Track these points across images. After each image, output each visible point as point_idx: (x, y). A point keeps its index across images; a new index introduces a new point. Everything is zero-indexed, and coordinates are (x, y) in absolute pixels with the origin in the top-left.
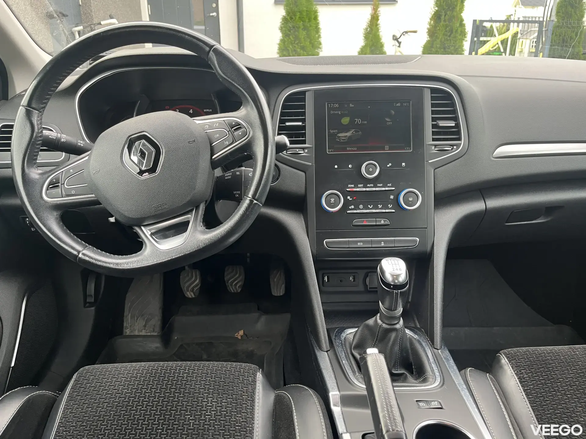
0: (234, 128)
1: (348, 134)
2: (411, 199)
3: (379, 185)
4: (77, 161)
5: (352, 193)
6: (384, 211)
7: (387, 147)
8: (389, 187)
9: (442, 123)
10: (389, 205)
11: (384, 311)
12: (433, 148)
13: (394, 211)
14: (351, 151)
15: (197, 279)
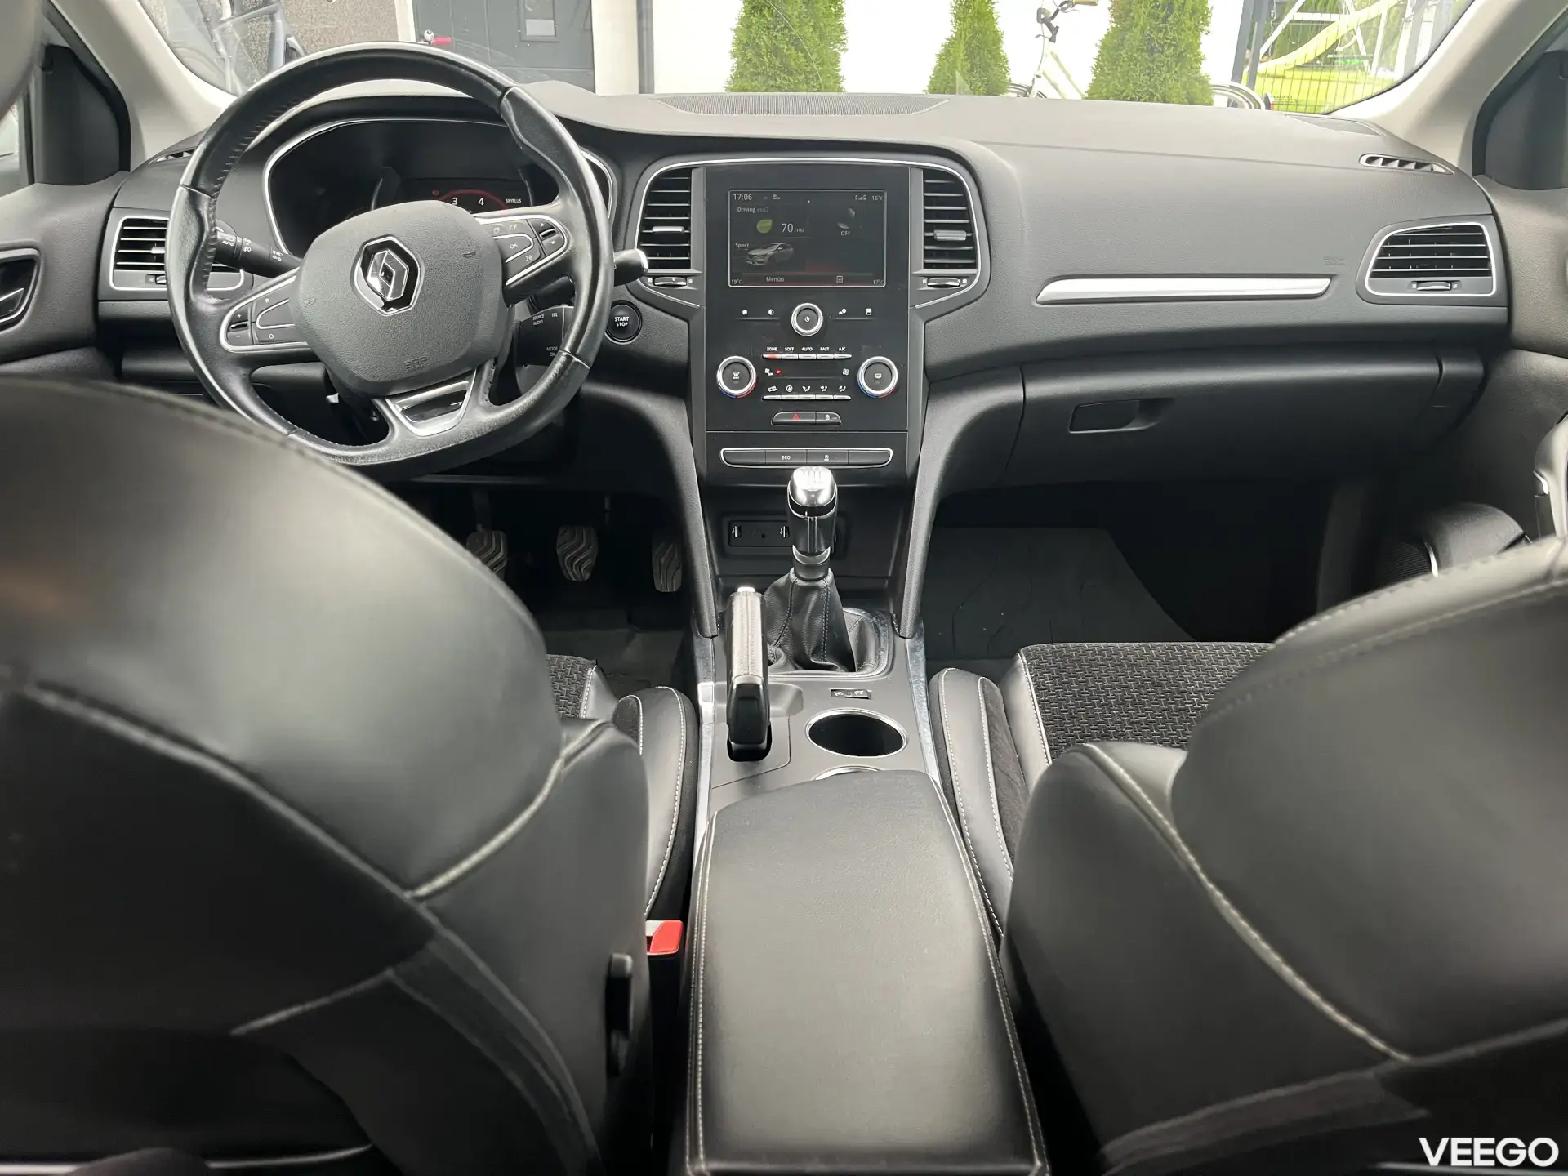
0: (543, 233)
1: (769, 252)
2: (878, 376)
3: (824, 349)
4: (268, 288)
5: (772, 362)
6: (831, 397)
7: (840, 278)
8: (841, 352)
9: (941, 235)
10: (841, 387)
11: (799, 557)
12: (925, 281)
13: (848, 397)
14: (775, 283)
15: (499, 551)
